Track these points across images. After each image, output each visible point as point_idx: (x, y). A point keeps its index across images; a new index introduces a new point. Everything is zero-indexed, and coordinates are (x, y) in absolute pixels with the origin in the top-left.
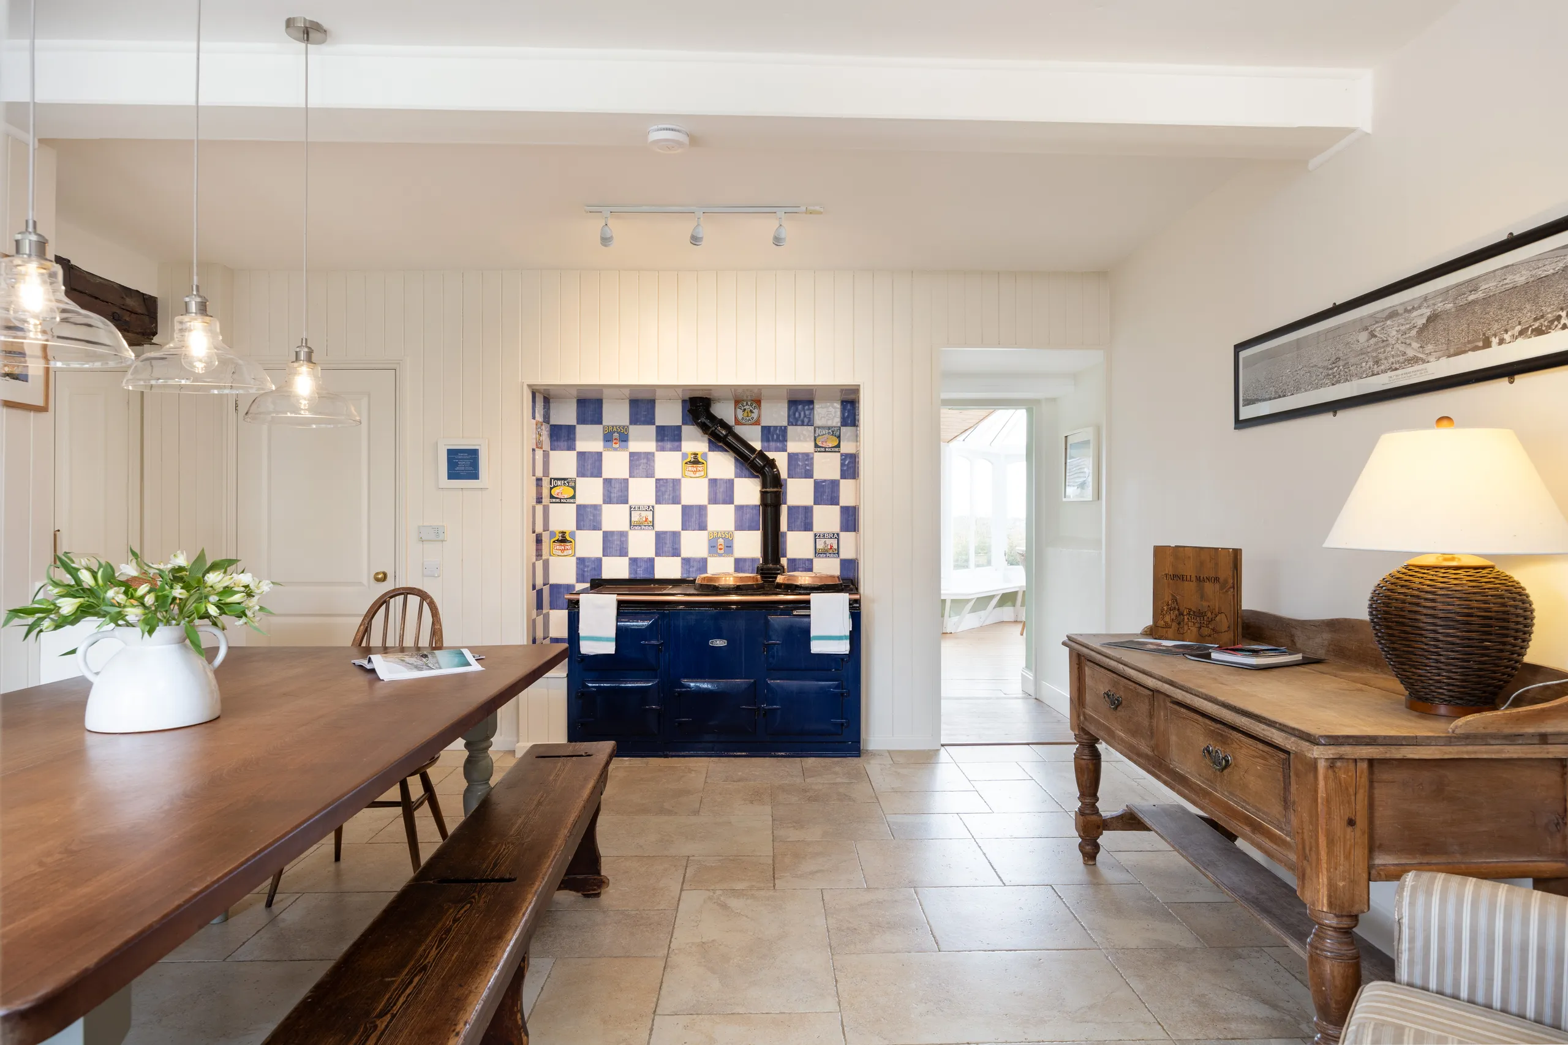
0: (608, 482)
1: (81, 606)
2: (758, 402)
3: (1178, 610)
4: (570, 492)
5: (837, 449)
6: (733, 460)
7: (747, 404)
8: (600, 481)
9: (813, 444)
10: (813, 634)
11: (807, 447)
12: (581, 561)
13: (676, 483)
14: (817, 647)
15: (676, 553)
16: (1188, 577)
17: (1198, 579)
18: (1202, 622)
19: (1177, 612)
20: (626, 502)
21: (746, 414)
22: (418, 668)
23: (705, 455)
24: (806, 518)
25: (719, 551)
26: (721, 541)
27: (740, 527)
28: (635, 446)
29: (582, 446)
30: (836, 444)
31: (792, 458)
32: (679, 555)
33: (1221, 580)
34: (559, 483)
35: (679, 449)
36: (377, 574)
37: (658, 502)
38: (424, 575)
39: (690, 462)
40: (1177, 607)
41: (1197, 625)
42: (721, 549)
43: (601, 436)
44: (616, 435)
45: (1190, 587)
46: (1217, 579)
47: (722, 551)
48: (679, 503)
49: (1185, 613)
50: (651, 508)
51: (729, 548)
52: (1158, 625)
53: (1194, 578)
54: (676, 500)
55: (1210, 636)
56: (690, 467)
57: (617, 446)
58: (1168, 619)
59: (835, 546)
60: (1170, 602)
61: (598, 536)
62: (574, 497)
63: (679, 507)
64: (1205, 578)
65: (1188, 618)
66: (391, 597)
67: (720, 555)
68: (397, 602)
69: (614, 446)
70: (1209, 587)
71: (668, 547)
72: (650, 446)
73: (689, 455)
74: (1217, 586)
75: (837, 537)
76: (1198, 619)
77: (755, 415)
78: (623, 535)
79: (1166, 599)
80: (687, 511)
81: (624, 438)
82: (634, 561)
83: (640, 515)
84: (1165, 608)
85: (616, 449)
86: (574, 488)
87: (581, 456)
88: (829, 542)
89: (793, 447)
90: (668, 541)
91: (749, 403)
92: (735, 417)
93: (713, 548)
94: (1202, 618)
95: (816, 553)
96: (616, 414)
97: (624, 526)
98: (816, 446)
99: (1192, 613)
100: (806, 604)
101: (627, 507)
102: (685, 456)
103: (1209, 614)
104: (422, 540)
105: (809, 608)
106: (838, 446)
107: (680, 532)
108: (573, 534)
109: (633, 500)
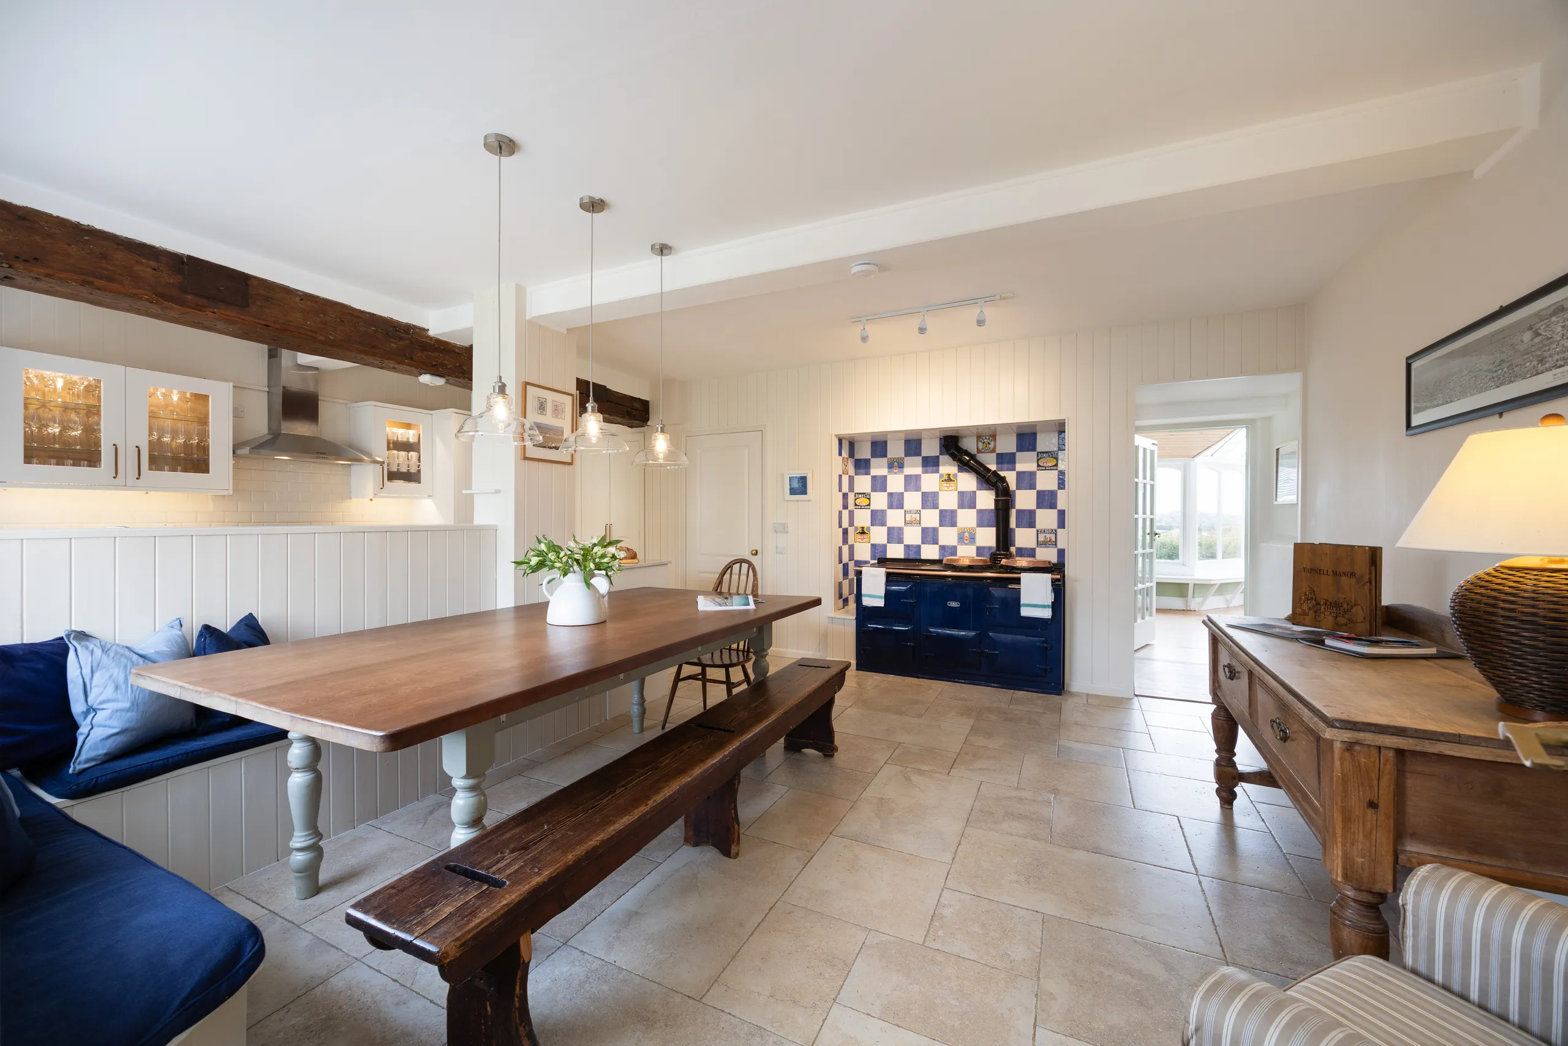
0: (890, 495)
1: (540, 560)
2: (994, 437)
3: (1315, 600)
4: (866, 502)
5: (1055, 468)
6: (975, 478)
7: (986, 438)
8: (885, 494)
9: (1036, 464)
10: (1022, 602)
11: (1031, 467)
12: (873, 546)
13: (935, 495)
14: (1025, 612)
15: (935, 542)
16: (1325, 571)
17: (1335, 573)
18: (1338, 612)
19: (1314, 602)
20: (902, 508)
21: (985, 445)
22: (720, 605)
23: (955, 475)
24: (1030, 518)
25: (965, 541)
26: (967, 534)
27: (980, 524)
28: (908, 471)
29: (874, 472)
30: (1054, 464)
31: (1020, 475)
32: (937, 544)
33: (1357, 575)
34: (860, 496)
35: (937, 471)
36: (753, 551)
37: (923, 508)
38: (777, 553)
39: (945, 480)
40: (1314, 598)
41: (1333, 615)
42: (967, 540)
43: (886, 465)
44: (896, 464)
45: (1326, 580)
46: (1353, 574)
47: (968, 542)
48: (937, 508)
49: (1322, 603)
50: (918, 512)
51: (972, 539)
52: (1295, 612)
53: (1330, 572)
54: (935, 506)
55: (1346, 625)
56: (945, 484)
57: (897, 471)
58: (1305, 607)
59: (1054, 539)
60: (1307, 593)
61: (884, 529)
62: (869, 505)
63: (937, 511)
64: (1341, 573)
65: (1325, 608)
66: (734, 564)
67: (966, 544)
68: (736, 567)
69: (895, 471)
70: (1344, 580)
71: (930, 538)
72: (918, 470)
73: (945, 476)
74: (1353, 580)
75: (1055, 532)
76: (1334, 609)
77: (992, 446)
78: (900, 529)
79: (1304, 590)
80: (943, 513)
81: (901, 466)
82: (907, 547)
83: (911, 516)
84: (1303, 597)
85: (895, 473)
86: (869, 499)
87: (874, 478)
88: (1048, 536)
89: (1020, 467)
90: (930, 533)
91: (987, 438)
92: (977, 448)
93: (961, 539)
94: (1338, 609)
95: (1038, 544)
96: (896, 450)
97: (901, 524)
98: (1039, 466)
99: (1328, 603)
100: (1018, 581)
101: (903, 511)
102: (941, 476)
103: (1345, 606)
104: (776, 531)
105: (1020, 584)
106: (1056, 465)
107: (938, 528)
108: (868, 529)
109: (906, 506)
